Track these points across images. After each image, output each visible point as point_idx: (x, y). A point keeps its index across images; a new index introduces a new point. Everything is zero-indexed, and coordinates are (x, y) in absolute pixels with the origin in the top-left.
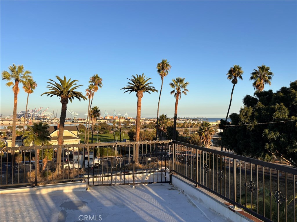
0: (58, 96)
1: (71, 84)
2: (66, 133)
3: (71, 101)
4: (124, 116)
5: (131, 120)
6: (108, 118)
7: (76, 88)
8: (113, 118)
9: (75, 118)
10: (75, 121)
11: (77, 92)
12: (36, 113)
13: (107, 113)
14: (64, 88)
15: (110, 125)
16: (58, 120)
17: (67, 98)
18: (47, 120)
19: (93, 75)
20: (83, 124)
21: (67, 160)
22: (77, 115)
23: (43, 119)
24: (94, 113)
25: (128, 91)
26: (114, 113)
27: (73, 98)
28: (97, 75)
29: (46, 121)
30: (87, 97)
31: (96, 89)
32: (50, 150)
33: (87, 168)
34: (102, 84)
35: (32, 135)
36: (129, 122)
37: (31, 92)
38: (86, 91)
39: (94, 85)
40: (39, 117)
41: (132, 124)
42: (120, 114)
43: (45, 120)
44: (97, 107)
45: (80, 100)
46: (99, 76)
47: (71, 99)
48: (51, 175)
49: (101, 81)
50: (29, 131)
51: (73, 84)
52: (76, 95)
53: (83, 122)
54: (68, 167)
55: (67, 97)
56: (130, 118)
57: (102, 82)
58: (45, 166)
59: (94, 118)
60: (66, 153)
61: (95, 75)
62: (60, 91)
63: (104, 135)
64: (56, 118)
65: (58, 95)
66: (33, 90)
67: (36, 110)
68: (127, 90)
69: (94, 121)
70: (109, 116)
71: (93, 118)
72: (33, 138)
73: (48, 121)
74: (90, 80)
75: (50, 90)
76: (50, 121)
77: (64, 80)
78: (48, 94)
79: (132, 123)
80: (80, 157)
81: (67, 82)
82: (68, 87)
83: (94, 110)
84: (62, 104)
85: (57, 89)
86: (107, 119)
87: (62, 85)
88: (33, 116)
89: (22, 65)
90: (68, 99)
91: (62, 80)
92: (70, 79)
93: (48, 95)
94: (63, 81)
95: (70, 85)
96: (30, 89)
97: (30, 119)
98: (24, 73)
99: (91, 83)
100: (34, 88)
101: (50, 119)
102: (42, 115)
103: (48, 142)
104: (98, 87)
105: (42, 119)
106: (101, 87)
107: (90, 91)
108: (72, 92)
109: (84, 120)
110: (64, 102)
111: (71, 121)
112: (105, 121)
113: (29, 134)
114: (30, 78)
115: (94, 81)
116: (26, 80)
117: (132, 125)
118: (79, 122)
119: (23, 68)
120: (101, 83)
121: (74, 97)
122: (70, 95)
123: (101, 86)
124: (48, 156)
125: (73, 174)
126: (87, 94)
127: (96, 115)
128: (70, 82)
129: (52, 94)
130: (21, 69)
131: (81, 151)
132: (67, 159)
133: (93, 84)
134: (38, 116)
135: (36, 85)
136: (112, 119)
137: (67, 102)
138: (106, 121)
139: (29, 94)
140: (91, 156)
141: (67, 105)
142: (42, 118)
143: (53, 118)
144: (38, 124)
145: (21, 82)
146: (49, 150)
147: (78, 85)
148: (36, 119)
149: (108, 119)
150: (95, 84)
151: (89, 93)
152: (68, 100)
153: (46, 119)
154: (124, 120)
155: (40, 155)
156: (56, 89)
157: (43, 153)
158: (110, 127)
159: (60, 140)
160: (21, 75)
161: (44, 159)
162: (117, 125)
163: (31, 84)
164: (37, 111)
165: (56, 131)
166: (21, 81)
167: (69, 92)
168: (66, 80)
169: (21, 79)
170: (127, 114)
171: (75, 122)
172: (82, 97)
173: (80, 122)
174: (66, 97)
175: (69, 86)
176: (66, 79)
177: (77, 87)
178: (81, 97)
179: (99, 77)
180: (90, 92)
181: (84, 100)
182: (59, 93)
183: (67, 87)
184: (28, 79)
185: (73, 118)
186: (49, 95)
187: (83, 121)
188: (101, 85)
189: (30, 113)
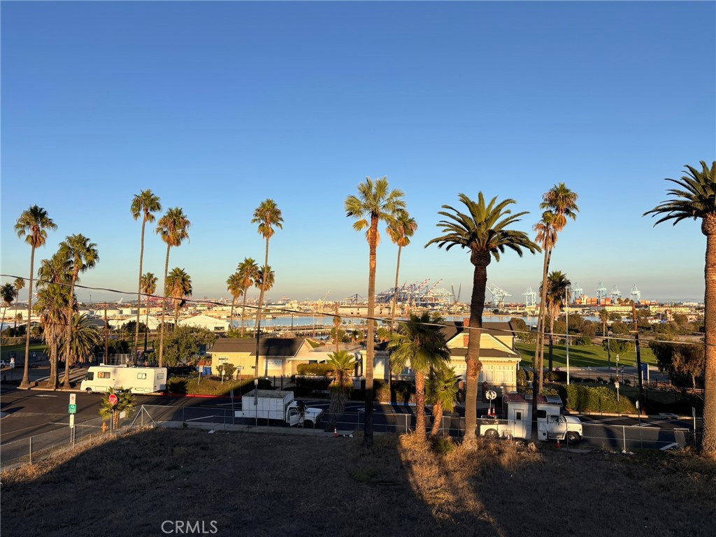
0: (463, 246)
1: (497, 212)
2: (486, 341)
3: (497, 258)
4: (631, 298)
5: (653, 310)
6: (584, 303)
7: (511, 222)
8: (598, 302)
9: (500, 302)
10: (500, 310)
11: (514, 232)
12: (417, 292)
13: (582, 289)
14: (480, 224)
15: (590, 322)
16: (462, 306)
17: (488, 250)
18: (440, 307)
19: (553, 187)
20: (519, 317)
21: (489, 413)
22: (506, 294)
23: (431, 304)
24: (554, 290)
25: (669, 217)
26: (601, 290)
27: (502, 250)
28: (562, 186)
29: (437, 310)
30: (540, 244)
31: (561, 223)
32: (449, 384)
33: (543, 441)
34: (577, 209)
35: (406, 345)
36: (648, 314)
37: (405, 243)
38: (535, 230)
39: (554, 212)
40: (424, 301)
41: (655, 318)
42: (618, 292)
43: (435, 308)
44: (562, 274)
45: (520, 253)
46: (567, 187)
47: (497, 251)
48: (452, 450)
49: (575, 199)
50: (401, 334)
51: (503, 210)
52: (510, 240)
53: (520, 311)
54: (492, 432)
55: (487, 246)
56: (648, 302)
57: (576, 203)
58: (437, 423)
59: (554, 302)
60: (487, 395)
61: (558, 187)
62: (469, 233)
63: (578, 348)
64: (458, 303)
65: (465, 243)
66: (409, 237)
67: (417, 286)
68: (665, 214)
69: (555, 310)
70: (586, 297)
71: (551, 302)
72: (409, 350)
73: (441, 310)
74: (543, 201)
75: (445, 231)
76: (445, 309)
77: (480, 203)
78: (440, 242)
79: (657, 316)
80: (524, 408)
81: (486, 206)
82: (489, 220)
83: (554, 282)
84: (474, 267)
85: (462, 229)
86: (580, 306)
87: (473, 215)
88: (412, 298)
89: (385, 179)
90: (491, 252)
91: (474, 202)
92: (495, 198)
93: (440, 246)
94: (476, 206)
95: (495, 214)
96: (404, 236)
97: (406, 305)
98: (388, 197)
99: (545, 209)
100: (411, 233)
101: (445, 305)
102: (430, 296)
103: (443, 364)
104: (567, 217)
105: (429, 304)
106: (574, 218)
107: (546, 229)
108: (500, 233)
109: (523, 306)
110: (480, 261)
111: (492, 310)
112: (576, 309)
113: (400, 340)
114: (400, 207)
115: (556, 200)
116: (394, 212)
117: (657, 321)
118: (511, 312)
119: (385, 184)
120: (574, 206)
121: (505, 246)
122: (495, 242)
123: (574, 215)
124: (444, 400)
125: (507, 455)
126: (538, 237)
127: (559, 295)
128: (494, 207)
129: (450, 243)
130: (382, 187)
131: (524, 389)
132: (489, 410)
133: (551, 211)
134: (421, 298)
135: (416, 225)
136: (595, 306)
137: (488, 261)
138: (579, 310)
139: (402, 247)
140: (555, 410)
141: (487, 267)
142: (429, 302)
143: (452, 303)
144: (420, 318)
145: (382, 217)
146: (446, 385)
147: (516, 213)
148: (417, 305)
149: (585, 306)
150: (557, 210)
151: (544, 234)
152: (490, 256)
153: (437, 304)
154: (630, 308)
155: (426, 396)
156: (460, 227)
157: (432, 389)
158: (592, 327)
159: (472, 362)
160: (383, 202)
161: (436, 406)
162: (612, 322)
163: (405, 225)
164: (419, 287)
165: (461, 335)
166: (384, 216)
167: (492, 233)
168: (483, 204)
169: (383, 211)
170: (637, 292)
171: (502, 313)
172: (528, 244)
173: (513, 313)
174: (484, 247)
175: (492, 217)
176: (483, 199)
177: (512, 218)
178: (523, 245)
179: (568, 191)
180: (548, 231)
181: (533, 252)
182: (468, 239)
183: (486, 221)
184: (398, 210)
185: (497, 303)
186: (443, 246)
187: (520, 309)
188: (573, 211)
189: (406, 291)
